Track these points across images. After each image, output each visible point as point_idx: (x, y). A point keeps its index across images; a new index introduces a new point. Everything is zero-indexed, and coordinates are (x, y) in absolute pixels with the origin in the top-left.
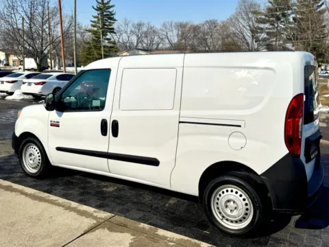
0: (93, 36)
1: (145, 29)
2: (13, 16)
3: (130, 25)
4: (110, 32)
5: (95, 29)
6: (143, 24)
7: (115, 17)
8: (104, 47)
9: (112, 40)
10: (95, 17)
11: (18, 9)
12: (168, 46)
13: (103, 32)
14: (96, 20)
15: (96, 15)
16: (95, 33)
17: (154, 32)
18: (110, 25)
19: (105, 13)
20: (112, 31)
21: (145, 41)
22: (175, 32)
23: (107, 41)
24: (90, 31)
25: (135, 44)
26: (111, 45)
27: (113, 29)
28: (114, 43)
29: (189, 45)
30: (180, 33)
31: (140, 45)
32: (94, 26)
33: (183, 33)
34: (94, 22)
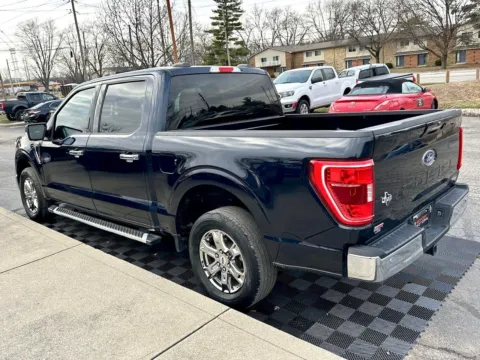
0: (214, 38)
1: (282, 18)
2: (117, 25)
3: (263, 15)
4: (236, 29)
5: (217, 27)
6: (280, 11)
7: (242, 7)
8: (230, 50)
9: (240, 39)
10: (215, 12)
11: (122, 14)
12: (316, 36)
13: (227, 30)
14: (217, 15)
15: (216, 8)
16: (216, 32)
17: (296, 19)
18: (236, 20)
19: (228, 4)
20: (238, 27)
21: (284, 33)
22: (326, 15)
23: (233, 42)
24: (210, 32)
25: (271, 41)
26: (239, 46)
27: (239, 24)
28: (242, 43)
29: (347, 32)
30: (333, 16)
31: (277, 40)
32: (214, 24)
33: (337, 16)
34: (215, 18)
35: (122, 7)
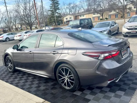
0: (51, 13)
1: (72, 5)
2: (19, 9)
3: (66, 5)
4: (58, 9)
6: (71, 3)
7: (59, 3)
8: (56, 16)
9: (59, 13)
10: (51, 4)
11: (20, 6)
12: (83, 11)
13: (55, 10)
16: (52, 11)
17: (76, 6)
18: (57, 7)
19: (55, 2)
21: (73, 10)
22: (86, 4)
23: (57, 14)
24: (50, 11)
25: (69, 13)
26: (59, 15)
27: (59, 8)
28: (60, 14)
29: (93, 9)
30: (88, 4)
31: (71, 12)
32: (51, 8)
34: (51, 6)
35: (20, 4)
